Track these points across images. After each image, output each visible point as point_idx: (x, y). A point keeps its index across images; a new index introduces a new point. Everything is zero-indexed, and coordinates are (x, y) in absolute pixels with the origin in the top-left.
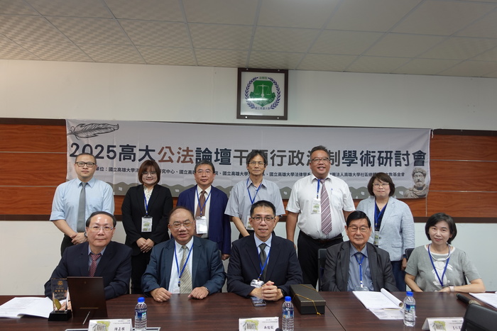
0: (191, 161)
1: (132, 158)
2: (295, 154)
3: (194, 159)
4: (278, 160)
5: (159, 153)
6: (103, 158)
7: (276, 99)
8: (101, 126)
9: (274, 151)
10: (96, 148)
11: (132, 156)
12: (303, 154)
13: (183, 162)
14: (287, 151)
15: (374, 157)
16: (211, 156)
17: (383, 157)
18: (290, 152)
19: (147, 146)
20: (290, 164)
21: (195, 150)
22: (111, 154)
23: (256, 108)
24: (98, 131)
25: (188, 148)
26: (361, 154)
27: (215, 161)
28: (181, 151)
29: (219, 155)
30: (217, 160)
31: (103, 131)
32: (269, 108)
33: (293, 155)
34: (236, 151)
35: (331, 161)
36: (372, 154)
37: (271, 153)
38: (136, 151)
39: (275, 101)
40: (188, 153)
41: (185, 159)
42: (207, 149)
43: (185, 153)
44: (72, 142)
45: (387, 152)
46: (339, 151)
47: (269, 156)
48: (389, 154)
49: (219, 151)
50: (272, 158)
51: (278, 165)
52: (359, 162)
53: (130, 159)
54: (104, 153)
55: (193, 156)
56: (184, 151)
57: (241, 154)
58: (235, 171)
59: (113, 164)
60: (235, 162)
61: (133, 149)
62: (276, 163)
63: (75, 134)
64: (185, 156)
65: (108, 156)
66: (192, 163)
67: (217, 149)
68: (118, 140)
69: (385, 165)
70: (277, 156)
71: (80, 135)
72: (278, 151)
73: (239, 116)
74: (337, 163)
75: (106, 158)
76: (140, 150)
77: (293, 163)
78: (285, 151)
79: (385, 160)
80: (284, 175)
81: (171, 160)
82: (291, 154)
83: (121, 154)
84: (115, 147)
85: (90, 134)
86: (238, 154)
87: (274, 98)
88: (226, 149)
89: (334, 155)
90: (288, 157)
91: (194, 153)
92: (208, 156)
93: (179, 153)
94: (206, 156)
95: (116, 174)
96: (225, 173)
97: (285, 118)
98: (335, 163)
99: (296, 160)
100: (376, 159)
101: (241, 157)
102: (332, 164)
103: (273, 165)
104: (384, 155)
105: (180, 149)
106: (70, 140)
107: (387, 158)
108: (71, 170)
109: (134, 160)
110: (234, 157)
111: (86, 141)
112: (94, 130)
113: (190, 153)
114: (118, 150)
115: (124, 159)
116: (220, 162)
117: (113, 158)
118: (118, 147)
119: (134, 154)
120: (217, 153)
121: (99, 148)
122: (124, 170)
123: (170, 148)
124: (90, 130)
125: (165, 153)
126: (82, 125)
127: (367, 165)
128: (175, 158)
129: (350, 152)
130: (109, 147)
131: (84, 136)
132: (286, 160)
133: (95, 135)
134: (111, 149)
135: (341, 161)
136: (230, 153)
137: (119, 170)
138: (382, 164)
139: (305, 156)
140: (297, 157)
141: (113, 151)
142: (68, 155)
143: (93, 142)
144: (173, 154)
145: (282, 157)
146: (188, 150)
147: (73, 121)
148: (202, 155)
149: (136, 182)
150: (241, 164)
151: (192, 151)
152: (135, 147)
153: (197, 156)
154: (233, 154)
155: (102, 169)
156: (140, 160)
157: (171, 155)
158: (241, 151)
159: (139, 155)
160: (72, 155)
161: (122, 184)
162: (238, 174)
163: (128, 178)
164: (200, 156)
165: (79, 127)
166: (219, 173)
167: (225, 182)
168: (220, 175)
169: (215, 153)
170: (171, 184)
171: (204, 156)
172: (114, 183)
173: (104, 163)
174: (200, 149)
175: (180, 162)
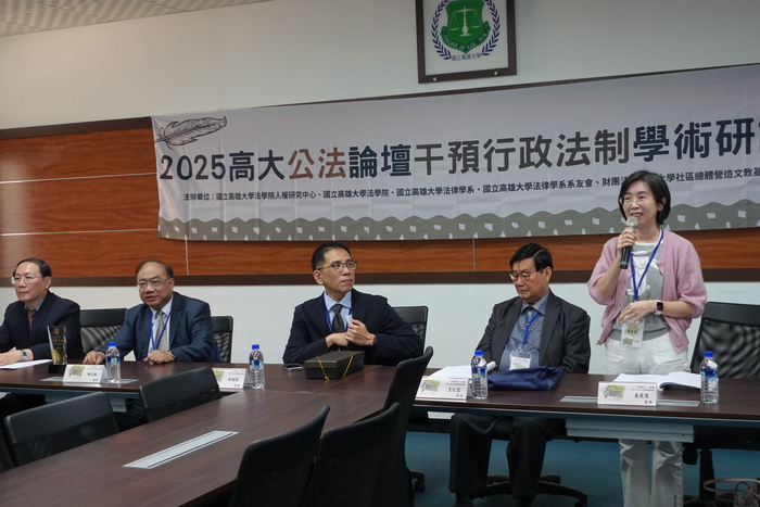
0: (342, 173)
1: (249, 175)
2: (533, 145)
3: (346, 168)
4: (498, 160)
5: (291, 163)
6: (206, 177)
7: (491, 33)
8: (201, 122)
9: (490, 141)
10: (196, 162)
11: (249, 170)
12: (548, 142)
13: (329, 175)
14: (517, 140)
15: (706, 136)
16: (375, 161)
17: (729, 135)
18: (522, 140)
19: (271, 152)
20: (522, 165)
21: (347, 151)
22: (218, 171)
23: (454, 58)
24: (197, 133)
26: (677, 132)
27: (383, 170)
28: (324, 156)
29: (390, 158)
30: (386, 168)
31: (204, 131)
32: (478, 55)
33: (528, 145)
34: (419, 147)
35: (609, 154)
36: (703, 130)
37: (486, 146)
38: (254, 161)
39: (489, 38)
41: (331, 170)
42: (368, 148)
43: (332, 159)
44: (162, 155)
45: (738, 122)
46: (627, 130)
47: (482, 152)
48: (744, 126)
49: (389, 150)
50: (488, 156)
51: (500, 169)
52: (672, 149)
53: (246, 176)
54: (208, 171)
55: (344, 163)
56: (329, 155)
57: (429, 153)
58: (420, 186)
59: (221, 188)
60: (417, 169)
61: (249, 159)
62: (494, 165)
63: (166, 139)
65: (214, 174)
66: (344, 176)
67: (386, 147)
68: (225, 144)
69: (735, 152)
70: (498, 151)
71: (173, 141)
72: (499, 141)
73: (424, 78)
74: (622, 157)
75: (211, 177)
76: (260, 160)
77: (530, 164)
78: (511, 140)
79: (734, 141)
80: (512, 188)
82: (524, 144)
83: (232, 168)
84: (221, 157)
85: (186, 138)
86: (423, 154)
87: (487, 33)
88: (401, 146)
89: (616, 138)
90: (518, 151)
91: (346, 158)
92: (372, 160)
93: (321, 159)
94: (366, 161)
95: (227, 204)
96: (400, 192)
97: (511, 70)
98: (618, 157)
99: (535, 157)
100: (713, 140)
101: (429, 159)
102: (612, 159)
103: (489, 169)
104: (731, 129)
105: (323, 151)
106: (160, 150)
107: (739, 136)
108: (164, 202)
109: (251, 179)
110: (417, 159)
111: (181, 151)
112: (191, 130)
113: (340, 159)
114: (228, 162)
115: (237, 177)
116: (391, 171)
117: (221, 177)
118: (227, 157)
119: (252, 168)
120: (385, 154)
121: (201, 161)
122: (238, 196)
123: (305, 151)
124: (186, 131)
125: (300, 162)
126: (174, 124)
127: (692, 156)
128: (315, 170)
129: (651, 129)
130: (214, 157)
131: (178, 142)
132: (515, 158)
133: (193, 140)
134: (217, 161)
135: (632, 150)
136: (408, 152)
137: (231, 196)
138: (729, 149)
139: (553, 146)
140: (537, 149)
141: (221, 165)
142: (158, 177)
143: (191, 151)
144: (312, 162)
145: (506, 152)
146: (336, 154)
147: (162, 118)
148: (359, 160)
149: (257, 217)
150: (429, 173)
151: (342, 154)
152: (252, 154)
153: (351, 163)
154: (414, 153)
155: (207, 197)
156: (261, 178)
157: (309, 165)
158: (429, 147)
159: (260, 167)
160: (164, 176)
161: (237, 222)
162: (424, 192)
163: (245, 211)
164: (357, 163)
165: (170, 127)
166: (390, 193)
167: (402, 209)
168: (393, 196)
169: (382, 154)
170: (311, 219)
171: (364, 163)
172: (225, 221)
173: (210, 186)
174: (356, 148)
175: (324, 176)
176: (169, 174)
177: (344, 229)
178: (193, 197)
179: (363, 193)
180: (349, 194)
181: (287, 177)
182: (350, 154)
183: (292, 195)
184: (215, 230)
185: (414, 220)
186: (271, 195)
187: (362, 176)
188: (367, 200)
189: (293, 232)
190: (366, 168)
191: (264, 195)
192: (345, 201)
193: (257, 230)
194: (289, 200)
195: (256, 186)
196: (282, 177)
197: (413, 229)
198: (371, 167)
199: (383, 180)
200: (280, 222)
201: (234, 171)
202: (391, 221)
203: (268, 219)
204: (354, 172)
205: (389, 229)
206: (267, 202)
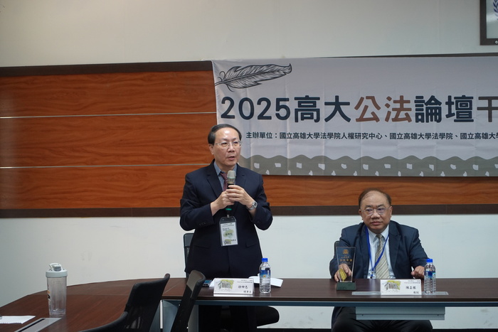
0: (408, 118)
1: (315, 117)
3: (412, 114)
5: (357, 108)
6: (269, 118)
8: (265, 68)
10: (259, 103)
11: (315, 113)
13: (396, 119)
16: (440, 109)
19: (337, 98)
21: (413, 99)
22: (283, 112)
24: (260, 77)
25: (402, 97)
27: (448, 116)
28: (391, 103)
29: (453, 107)
30: (450, 115)
31: (268, 76)
34: (481, 98)
38: (320, 104)
40: (402, 106)
41: (398, 115)
42: (433, 98)
43: (398, 106)
44: (223, 96)
49: (453, 100)
53: (312, 118)
54: (272, 111)
55: (410, 109)
56: (395, 102)
57: (490, 103)
58: (481, 131)
59: (286, 128)
60: (479, 117)
61: (315, 103)
63: (226, 82)
64: (398, 111)
65: (278, 116)
66: (410, 120)
67: (450, 97)
68: (290, 89)
71: (234, 84)
73: (484, 40)
75: (274, 118)
76: (327, 104)
81: (376, 118)
83: (297, 111)
84: (287, 100)
85: (248, 82)
86: (485, 103)
88: (464, 97)
91: (412, 105)
92: (437, 108)
93: (388, 106)
94: (432, 109)
95: (290, 143)
96: (464, 136)
101: (490, 109)
105: (389, 99)
106: (220, 92)
109: (317, 120)
110: (479, 109)
111: (243, 94)
112: (255, 75)
113: (406, 106)
114: (293, 105)
115: (303, 118)
116: (455, 117)
117: (285, 118)
118: (292, 99)
119: (318, 111)
120: (449, 103)
121: (264, 104)
122: (303, 136)
123: (372, 98)
124: (249, 76)
125: (366, 107)
126: (236, 69)
128: (382, 114)
130: (278, 100)
131: (240, 85)
133: (257, 83)
134: (281, 103)
136: (471, 102)
137: (296, 136)
141: (285, 107)
142: (218, 115)
143: (254, 94)
144: (378, 108)
146: (402, 101)
147: (223, 63)
148: (424, 107)
149: (323, 155)
150: (490, 120)
151: (408, 102)
152: (318, 99)
153: (417, 110)
154: (476, 104)
155: (270, 136)
156: (327, 120)
157: (375, 110)
158: (490, 99)
159: (325, 111)
160: (225, 116)
161: (301, 158)
162: (485, 136)
163: (310, 149)
164: (422, 110)
165: (232, 72)
166: (454, 136)
167: (465, 151)
168: (457, 139)
169: (447, 103)
170: (377, 157)
171: (428, 109)
172: (288, 157)
173: (273, 126)
174: (422, 97)
175: (390, 120)
176: (230, 114)
177: (409, 166)
178: (256, 135)
179: (428, 136)
180: (414, 136)
181: (353, 120)
182: (416, 102)
183: (358, 136)
184: (278, 165)
185: (476, 160)
186: (337, 136)
187: (427, 121)
188: (431, 142)
189: (360, 168)
190: (432, 114)
191: (330, 135)
192: (411, 142)
193: (322, 166)
194: (355, 140)
195: (322, 127)
196: (348, 120)
197: (476, 167)
198: (436, 114)
199: (447, 125)
200: (346, 159)
201: (299, 113)
202: (455, 160)
203: (334, 156)
204: (420, 117)
205: (453, 167)
206: (333, 142)
